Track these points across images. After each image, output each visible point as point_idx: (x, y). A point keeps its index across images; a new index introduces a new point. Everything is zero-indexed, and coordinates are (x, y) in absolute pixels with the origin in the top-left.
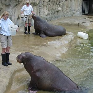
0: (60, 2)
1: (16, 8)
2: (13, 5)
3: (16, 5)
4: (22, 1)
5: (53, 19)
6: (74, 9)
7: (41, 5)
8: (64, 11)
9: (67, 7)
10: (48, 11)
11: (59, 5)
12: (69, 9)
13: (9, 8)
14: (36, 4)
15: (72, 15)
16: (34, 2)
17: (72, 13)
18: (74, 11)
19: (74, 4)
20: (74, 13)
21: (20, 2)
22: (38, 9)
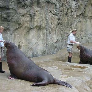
0: (72, 24)
1: (16, 34)
2: (12, 30)
3: (17, 29)
4: (23, 24)
5: (64, 48)
6: (90, 33)
7: (48, 28)
9: (81, 31)
10: (58, 36)
11: (71, 28)
12: (84, 33)
13: (7, 33)
14: (42, 27)
15: (88, 41)
16: (39, 24)
17: (87, 38)
18: (90, 36)
19: (89, 26)
20: (90, 38)
21: (21, 24)
22: (44, 35)
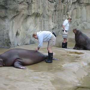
0: (68, 11)
1: (14, 21)
2: (10, 17)
3: (14, 17)
4: (21, 12)
6: (86, 20)
7: (45, 15)
8: (74, 22)
9: (77, 17)
10: (55, 23)
11: (67, 15)
12: (79, 19)
13: (5, 21)
14: (39, 14)
15: (84, 28)
16: (36, 11)
17: (83, 25)
19: (85, 13)
20: (86, 25)
21: (19, 12)
22: (41, 21)
